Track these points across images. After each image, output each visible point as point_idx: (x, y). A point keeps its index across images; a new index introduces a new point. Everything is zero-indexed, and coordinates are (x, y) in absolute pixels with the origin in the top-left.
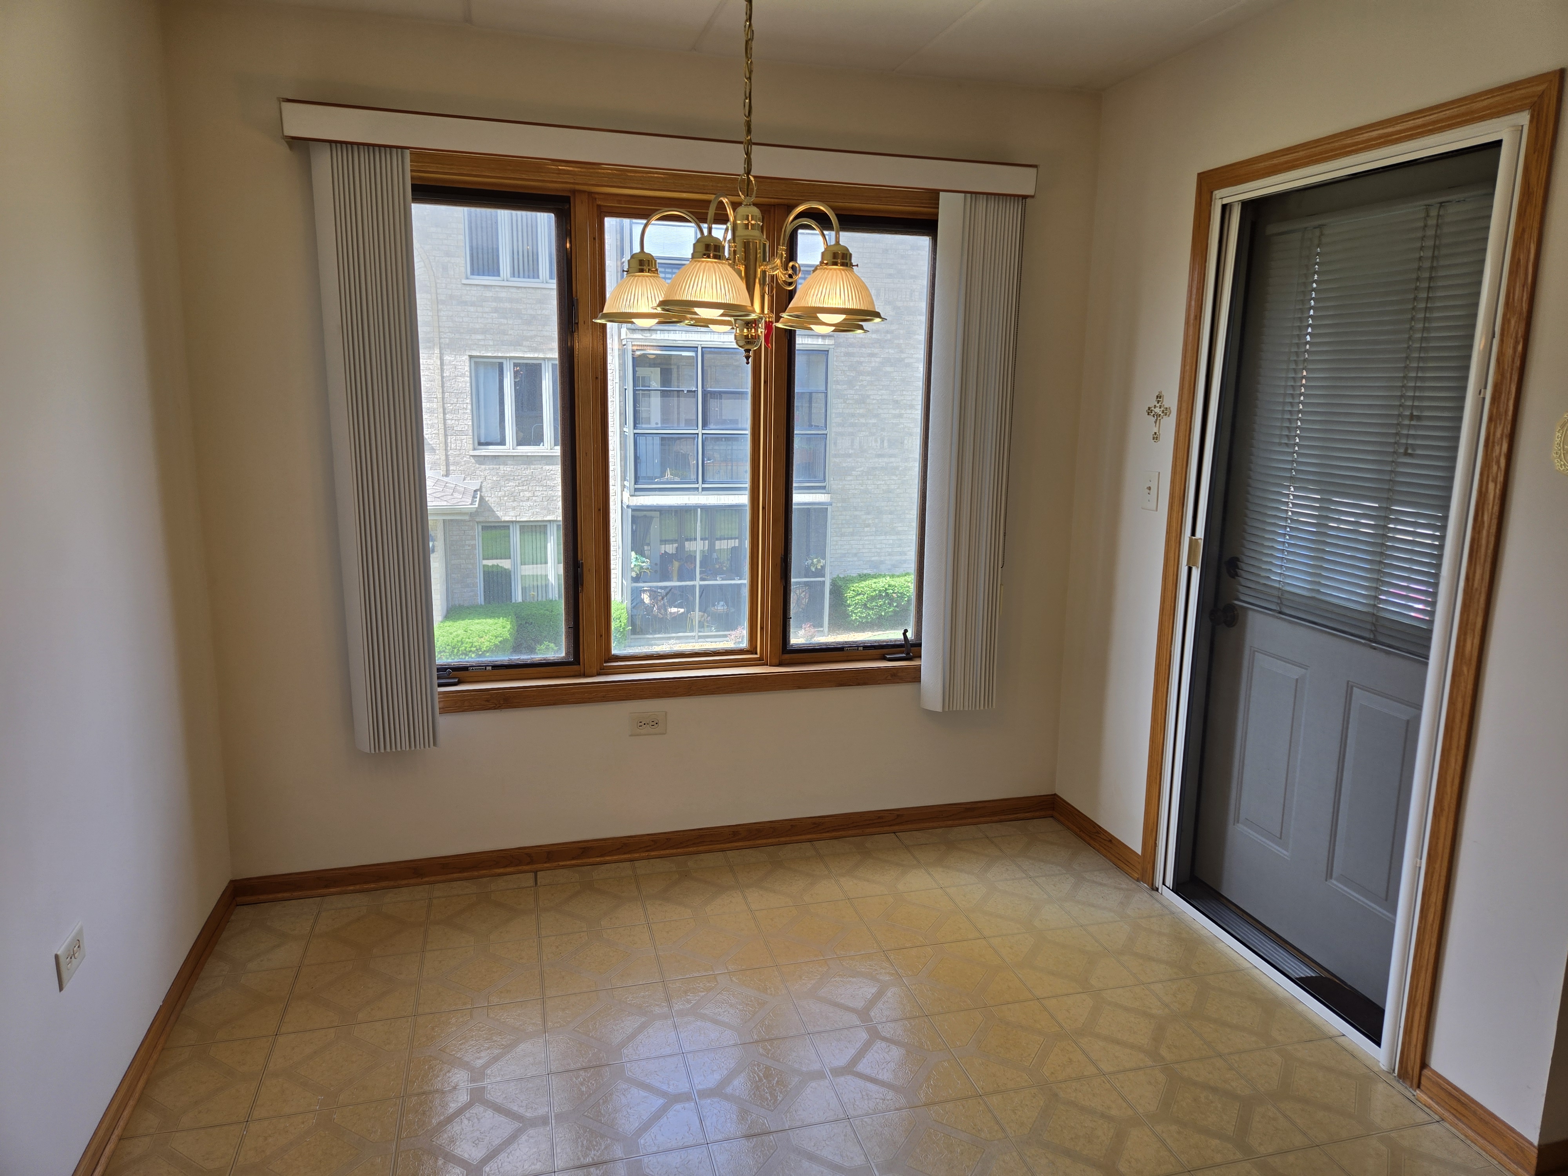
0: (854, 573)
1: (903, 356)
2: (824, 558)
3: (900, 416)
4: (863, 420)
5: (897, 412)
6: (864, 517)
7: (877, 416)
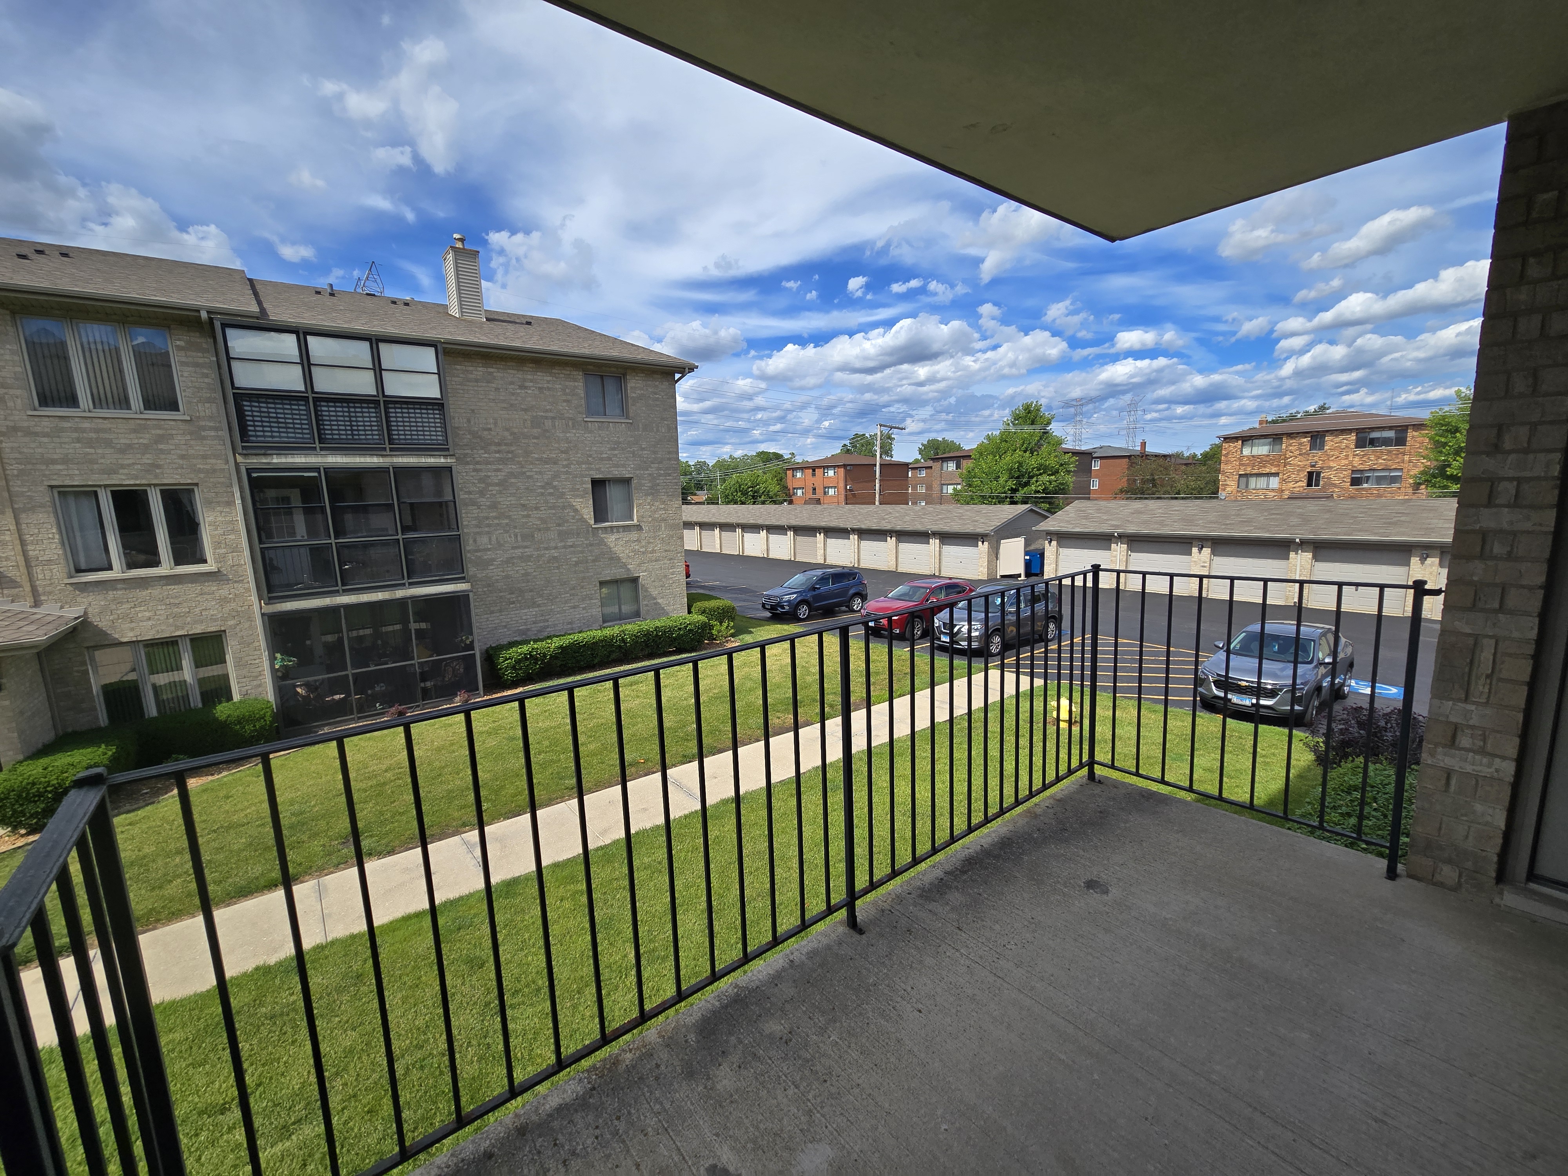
0: (505, 641)
1: (524, 470)
2: (471, 634)
3: (528, 516)
4: (496, 521)
5: (525, 513)
6: (509, 597)
7: (509, 517)
